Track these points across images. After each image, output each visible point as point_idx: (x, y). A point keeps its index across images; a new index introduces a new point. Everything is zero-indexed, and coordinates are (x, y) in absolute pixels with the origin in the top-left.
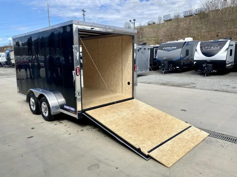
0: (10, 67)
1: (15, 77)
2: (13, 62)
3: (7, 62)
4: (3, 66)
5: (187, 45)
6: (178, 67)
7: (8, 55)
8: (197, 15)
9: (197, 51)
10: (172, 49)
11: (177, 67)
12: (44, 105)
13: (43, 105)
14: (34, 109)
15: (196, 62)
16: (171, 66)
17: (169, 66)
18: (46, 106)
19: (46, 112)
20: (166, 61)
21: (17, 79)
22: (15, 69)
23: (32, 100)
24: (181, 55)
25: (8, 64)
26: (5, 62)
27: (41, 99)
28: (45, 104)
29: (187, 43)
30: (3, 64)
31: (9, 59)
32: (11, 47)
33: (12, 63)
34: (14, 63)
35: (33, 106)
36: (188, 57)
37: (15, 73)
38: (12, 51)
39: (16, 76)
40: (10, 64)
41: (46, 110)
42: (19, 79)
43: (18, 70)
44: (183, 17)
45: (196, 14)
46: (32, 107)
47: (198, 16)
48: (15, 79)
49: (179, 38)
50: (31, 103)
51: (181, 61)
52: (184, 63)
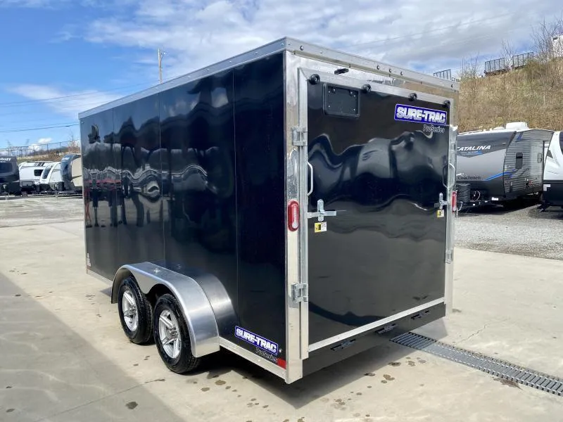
0: (70, 195)
1: (81, 220)
2: (78, 182)
3: (63, 183)
4: (53, 194)
5: (519, 139)
6: (497, 199)
7: (66, 168)
8: (521, 70)
9: (551, 157)
10: (478, 150)
11: (493, 199)
12: (166, 321)
13: (163, 319)
14: (134, 327)
15: (549, 186)
16: (477, 195)
17: (472, 195)
18: (173, 323)
19: (172, 344)
20: (466, 182)
21: (88, 227)
22: (82, 201)
23: (129, 298)
24: (506, 167)
25: (66, 188)
26: (59, 183)
27: (159, 299)
28: (169, 317)
29: (517, 136)
30: (53, 188)
31: (68, 176)
32: (75, 149)
33: (76, 185)
34: (81, 187)
35: (132, 317)
36: (521, 171)
37: (82, 209)
38: (77, 157)
39: (83, 217)
40: (70, 189)
41: (173, 335)
42: (91, 226)
43: (91, 204)
44: (484, 75)
45: (516, 68)
46: (127, 320)
47: (523, 72)
48: (80, 227)
49: (480, 124)
50: (125, 309)
51: (505, 182)
52: (511, 188)
